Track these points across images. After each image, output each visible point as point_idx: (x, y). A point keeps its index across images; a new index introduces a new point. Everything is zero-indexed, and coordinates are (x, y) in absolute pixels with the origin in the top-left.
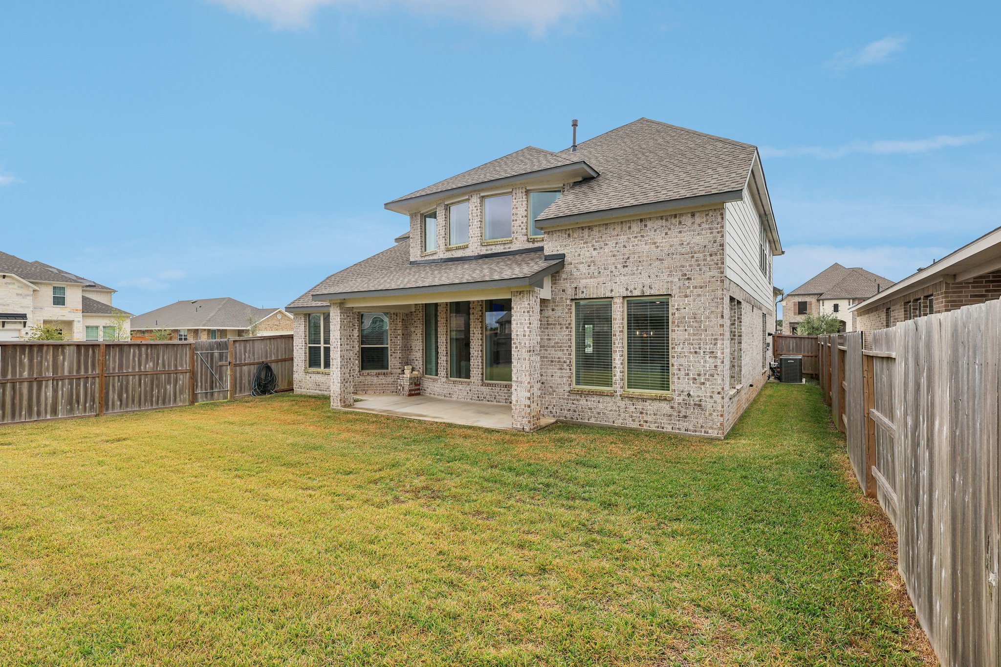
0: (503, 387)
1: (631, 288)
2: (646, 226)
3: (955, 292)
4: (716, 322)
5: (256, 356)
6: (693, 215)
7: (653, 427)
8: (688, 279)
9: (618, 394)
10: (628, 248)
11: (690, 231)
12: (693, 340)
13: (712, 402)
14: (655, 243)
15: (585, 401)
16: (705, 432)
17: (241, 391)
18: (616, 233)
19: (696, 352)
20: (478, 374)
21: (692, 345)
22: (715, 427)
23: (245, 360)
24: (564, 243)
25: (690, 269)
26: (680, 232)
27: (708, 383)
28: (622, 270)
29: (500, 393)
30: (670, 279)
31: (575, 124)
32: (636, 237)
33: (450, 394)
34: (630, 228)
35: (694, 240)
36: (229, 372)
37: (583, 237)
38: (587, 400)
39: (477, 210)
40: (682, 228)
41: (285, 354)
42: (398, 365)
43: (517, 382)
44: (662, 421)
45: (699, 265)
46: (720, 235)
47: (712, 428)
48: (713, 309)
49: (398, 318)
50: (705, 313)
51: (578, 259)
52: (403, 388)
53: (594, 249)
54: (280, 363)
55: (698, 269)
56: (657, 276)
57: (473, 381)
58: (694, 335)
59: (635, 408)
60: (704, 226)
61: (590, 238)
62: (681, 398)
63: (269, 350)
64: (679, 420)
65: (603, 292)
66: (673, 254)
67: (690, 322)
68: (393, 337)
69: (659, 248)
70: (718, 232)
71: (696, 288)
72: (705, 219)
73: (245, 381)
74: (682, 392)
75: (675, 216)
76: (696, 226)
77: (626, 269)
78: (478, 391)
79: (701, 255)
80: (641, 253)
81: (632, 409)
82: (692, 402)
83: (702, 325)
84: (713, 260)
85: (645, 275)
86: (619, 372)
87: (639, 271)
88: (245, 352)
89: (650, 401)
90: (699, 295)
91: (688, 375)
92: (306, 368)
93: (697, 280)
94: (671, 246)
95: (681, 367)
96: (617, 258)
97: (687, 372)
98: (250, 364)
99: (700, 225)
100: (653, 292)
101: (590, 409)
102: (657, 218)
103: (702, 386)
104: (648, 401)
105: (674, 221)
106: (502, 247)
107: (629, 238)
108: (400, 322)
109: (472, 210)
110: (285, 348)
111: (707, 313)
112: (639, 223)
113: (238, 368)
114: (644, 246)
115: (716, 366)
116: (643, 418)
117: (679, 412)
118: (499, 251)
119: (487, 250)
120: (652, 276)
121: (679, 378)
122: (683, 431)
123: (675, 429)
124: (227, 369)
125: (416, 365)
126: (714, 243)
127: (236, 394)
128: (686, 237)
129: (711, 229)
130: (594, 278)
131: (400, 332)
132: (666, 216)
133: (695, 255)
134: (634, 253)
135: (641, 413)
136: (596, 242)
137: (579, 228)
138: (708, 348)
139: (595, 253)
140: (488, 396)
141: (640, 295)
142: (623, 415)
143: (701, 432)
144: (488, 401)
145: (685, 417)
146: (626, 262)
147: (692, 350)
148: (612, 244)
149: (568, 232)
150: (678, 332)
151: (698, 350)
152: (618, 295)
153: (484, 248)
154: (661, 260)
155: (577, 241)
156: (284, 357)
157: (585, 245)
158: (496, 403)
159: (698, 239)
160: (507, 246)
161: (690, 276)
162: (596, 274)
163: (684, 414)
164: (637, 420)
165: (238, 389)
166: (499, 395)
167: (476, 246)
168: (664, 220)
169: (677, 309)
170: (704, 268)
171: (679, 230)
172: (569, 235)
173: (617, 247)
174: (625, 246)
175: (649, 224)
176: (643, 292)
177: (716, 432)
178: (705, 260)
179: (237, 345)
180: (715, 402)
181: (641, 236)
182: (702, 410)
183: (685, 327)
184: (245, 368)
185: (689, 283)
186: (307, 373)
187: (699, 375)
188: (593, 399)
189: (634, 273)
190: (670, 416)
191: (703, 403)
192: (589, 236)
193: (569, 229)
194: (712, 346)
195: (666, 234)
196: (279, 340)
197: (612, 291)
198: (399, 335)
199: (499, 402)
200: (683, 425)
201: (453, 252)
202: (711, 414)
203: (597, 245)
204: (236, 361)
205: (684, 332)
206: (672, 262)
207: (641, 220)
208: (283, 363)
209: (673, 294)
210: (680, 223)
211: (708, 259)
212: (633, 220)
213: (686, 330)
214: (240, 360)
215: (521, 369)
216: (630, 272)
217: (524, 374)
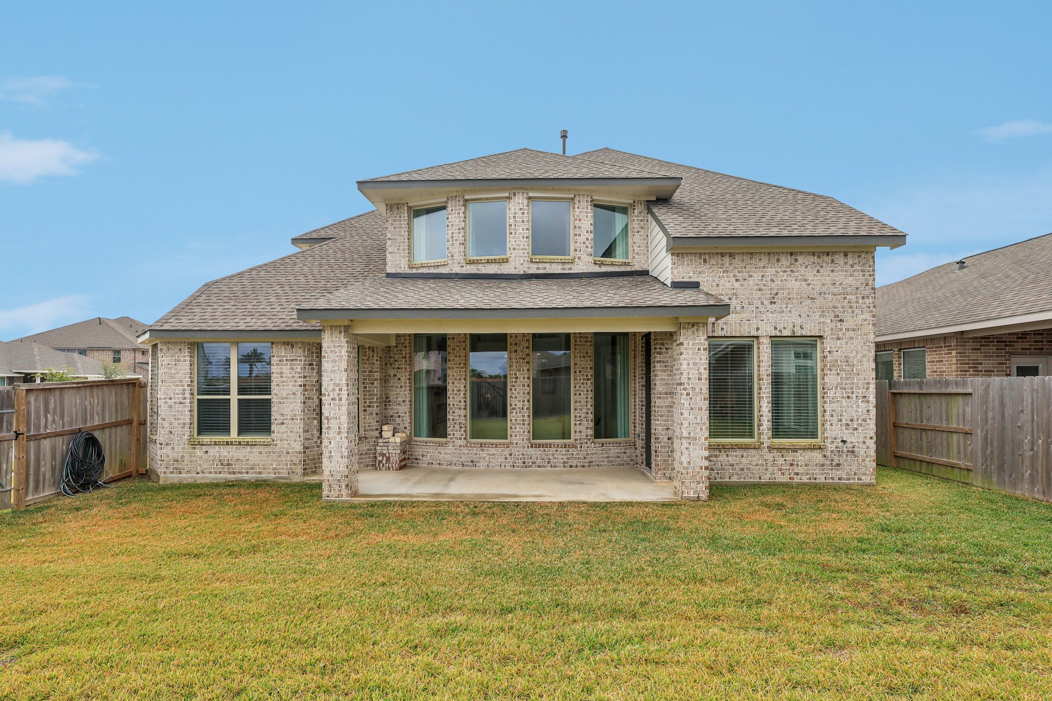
0: (562, 447)
1: (780, 327)
2: (796, 260)
3: (961, 346)
4: (868, 366)
5: (66, 419)
6: (846, 255)
7: (805, 479)
8: (841, 320)
9: (766, 445)
10: (776, 282)
11: (842, 271)
12: (846, 384)
13: (865, 447)
14: (806, 280)
15: (725, 456)
16: (858, 479)
17: (36, 488)
18: (761, 264)
19: (848, 397)
20: (524, 432)
21: (845, 389)
22: (868, 472)
23: (46, 427)
24: (699, 270)
25: (843, 310)
26: (833, 271)
27: (860, 428)
28: (769, 307)
29: (555, 456)
30: (822, 320)
31: (564, 137)
32: (785, 271)
33: (472, 462)
34: (778, 260)
35: (846, 281)
36: (13, 454)
37: (723, 264)
38: (727, 455)
39: (523, 213)
40: (834, 267)
41: (117, 414)
42: (375, 425)
43: (688, 438)
44: (814, 472)
45: (851, 307)
46: (871, 278)
47: (864, 474)
48: (866, 352)
49: (375, 355)
50: (858, 356)
51: (716, 290)
52: (388, 459)
53: (737, 280)
54: (107, 431)
55: (850, 311)
56: (808, 316)
57: (515, 442)
58: (847, 379)
59: (785, 460)
60: (856, 267)
61: (732, 267)
62: (834, 446)
63: (89, 407)
64: (832, 469)
65: (747, 330)
66: (825, 293)
67: (842, 366)
68: (367, 383)
69: (811, 286)
70: (870, 275)
71: (848, 331)
72: (857, 261)
73: (46, 468)
74: (835, 439)
75: (828, 254)
76: (848, 267)
77: (773, 305)
78: (523, 454)
79: (853, 297)
80: (791, 290)
81: (781, 461)
82: (845, 449)
83: (855, 369)
84: (865, 303)
85: (795, 313)
86: (766, 421)
87: (789, 309)
88: (47, 411)
89: (802, 451)
90: (852, 338)
91: (841, 421)
92: (191, 436)
93: (850, 323)
94: (823, 285)
95: (833, 413)
96: (764, 292)
97: (839, 418)
98: (57, 435)
99: (852, 266)
100: (804, 333)
101: (732, 465)
102: (809, 253)
103: (855, 432)
104: (799, 451)
105: (826, 258)
106: (560, 267)
107: (777, 272)
108: (377, 360)
109: (515, 213)
110: (116, 403)
111: (859, 356)
112: (789, 257)
113: (32, 444)
114: (793, 282)
115: (868, 411)
116: (793, 470)
117: (832, 460)
118: (556, 272)
119: (538, 269)
120: (804, 315)
121: (831, 425)
122: (836, 481)
123: (828, 479)
124: (10, 448)
125: (399, 424)
126: (866, 285)
127: (26, 494)
128: (839, 277)
129: (863, 272)
130: (736, 313)
131: (377, 375)
132: (818, 252)
133: (848, 296)
134: (783, 289)
135: (792, 465)
136: (739, 272)
137: (717, 253)
138: (860, 392)
139: (737, 285)
140: (539, 461)
141: (790, 335)
142: (770, 469)
143: (855, 480)
144: (539, 467)
145: (838, 465)
146: (773, 298)
147: (845, 395)
148: (757, 276)
149: (703, 257)
150: (831, 376)
151: (850, 395)
152: (765, 334)
153: (535, 266)
154: (811, 299)
155: (715, 268)
156: (114, 420)
157: (725, 274)
158: (550, 469)
159: (850, 280)
160: (567, 266)
161: (842, 318)
162: (739, 309)
163: (837, 462)
164: (787, 473)
165: (32, 484)
166: (555, 458)
167: (522, 261)
168: (816, 257)
169: (829, 352)
170: (856, 311)
171: (831, 269)
172: (705, 261)
173: (764, 280)
174: (772, 280)
175: (801, 259)
176: (793, 331)
177: (869, 478)
178: (857, 302)
179: (32, 399)
180: (868, 448)
181: (791, 271)
182: (856, 456)
183: (837, 370)
184: (46, 444)
185: (841, 324)
186: (193, 444)
187: (852, 420)
188: (735, 454)
189: (783, 311)
190: (823, 465)
191: (856, 449)
192: (730, 264)
193: (705, 254)
194: (864, 390)
195: (818, 271)
196: (106, 388)
197: (758, 329)
198: (376, 380)
199: (555, 467)
200: (837, 473)
201: (480, 267)
202: (863, 460)
203: (740, 276)
204: (29, 430)
205: (837, 376)
206: (824, 302)
207: (791, 254)
208: (113, 430)
209: (825, 335)
210: (833, 261)
211: (861, 302)
212: (782, 253)
213: (838, 374)
214: (38, 427)
215: (695, 421)
216: (778, 309)
217: (698, 428)
